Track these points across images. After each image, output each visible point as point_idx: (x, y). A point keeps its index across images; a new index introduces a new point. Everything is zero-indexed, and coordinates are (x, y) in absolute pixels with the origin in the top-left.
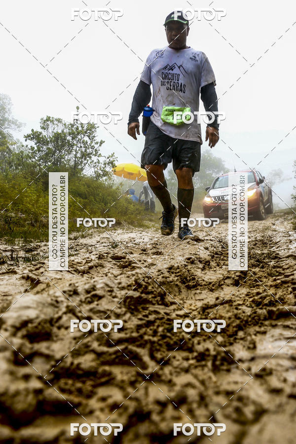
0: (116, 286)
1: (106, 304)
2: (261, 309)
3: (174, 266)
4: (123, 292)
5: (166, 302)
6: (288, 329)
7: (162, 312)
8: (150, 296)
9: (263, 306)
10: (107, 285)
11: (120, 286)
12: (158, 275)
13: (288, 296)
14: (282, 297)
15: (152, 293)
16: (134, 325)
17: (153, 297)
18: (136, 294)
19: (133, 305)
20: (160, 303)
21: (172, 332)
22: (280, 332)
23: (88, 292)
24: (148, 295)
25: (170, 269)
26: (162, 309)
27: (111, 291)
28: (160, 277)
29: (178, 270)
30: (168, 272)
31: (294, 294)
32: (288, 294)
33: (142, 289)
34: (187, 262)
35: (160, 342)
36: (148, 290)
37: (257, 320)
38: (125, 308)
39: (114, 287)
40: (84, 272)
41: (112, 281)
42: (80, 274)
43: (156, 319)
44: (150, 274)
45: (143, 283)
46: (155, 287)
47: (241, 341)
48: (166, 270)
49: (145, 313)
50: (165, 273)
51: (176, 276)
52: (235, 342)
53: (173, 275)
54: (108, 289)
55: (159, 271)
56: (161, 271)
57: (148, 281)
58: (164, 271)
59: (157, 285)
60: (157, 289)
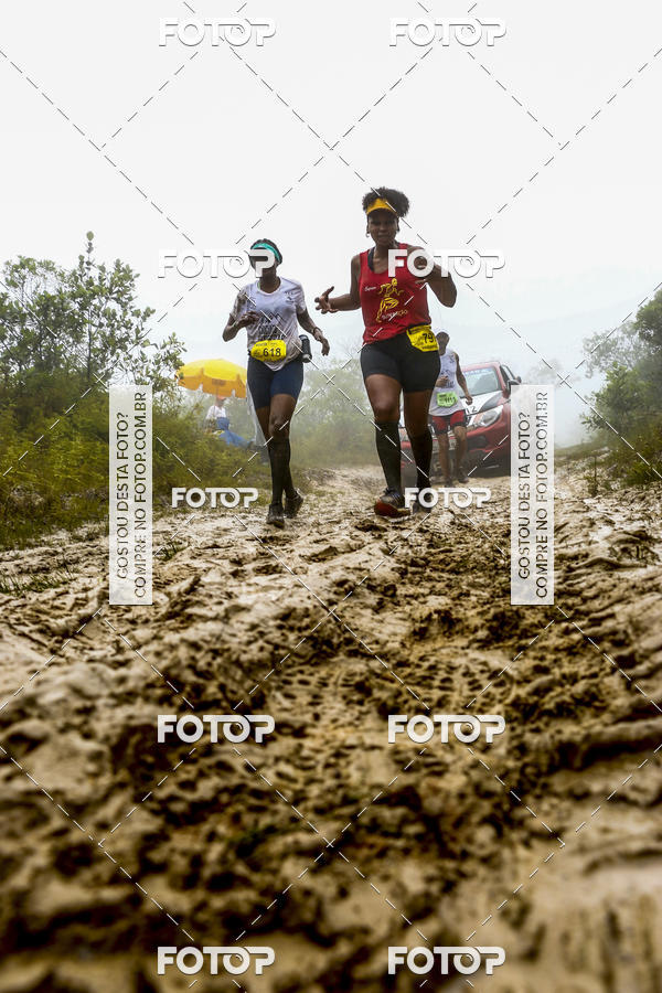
0: (105, 692)
1: (49, 767)
2: (537, 731)
3: (295, 609)
4: (121, 714)
6: (622, 805)
7: (239, 763)
9: (539, 718)
10: (77, 691)
11: (120, 690)
12: (249, 643)
13: (606, 680)
14: (594, 689)
16: (130, 836)
21: (258, 852)
22: (602, 824)
25: (287, 618)
27: (87, 711)
28: (254, 647)
29: (306, 621)
30: (280, 627)
32: (607, 675)
34: (335, 593)
35: (202, 917)
36: (203, 698)
37: (532, 778)
38: (115, 772)
39: (98, 697)
40: (66, 634)
41: (100, 676)
42: (56, 638)
43: (220, 791)
44: (224, 642)
45: (189, 677)
46: (234, 680)
47: (482, 871)
48: (272, 623)
49: (189, 772)
50: (270, 633)
51: (299, 638)
52: (463, 875)
53: (292, 637)
54: (78, 703)
55: (253, 627)
56: (260, 629)
57: (209, 664)
58: (268, 626)
59: (239, 674)
60: (241, 683)
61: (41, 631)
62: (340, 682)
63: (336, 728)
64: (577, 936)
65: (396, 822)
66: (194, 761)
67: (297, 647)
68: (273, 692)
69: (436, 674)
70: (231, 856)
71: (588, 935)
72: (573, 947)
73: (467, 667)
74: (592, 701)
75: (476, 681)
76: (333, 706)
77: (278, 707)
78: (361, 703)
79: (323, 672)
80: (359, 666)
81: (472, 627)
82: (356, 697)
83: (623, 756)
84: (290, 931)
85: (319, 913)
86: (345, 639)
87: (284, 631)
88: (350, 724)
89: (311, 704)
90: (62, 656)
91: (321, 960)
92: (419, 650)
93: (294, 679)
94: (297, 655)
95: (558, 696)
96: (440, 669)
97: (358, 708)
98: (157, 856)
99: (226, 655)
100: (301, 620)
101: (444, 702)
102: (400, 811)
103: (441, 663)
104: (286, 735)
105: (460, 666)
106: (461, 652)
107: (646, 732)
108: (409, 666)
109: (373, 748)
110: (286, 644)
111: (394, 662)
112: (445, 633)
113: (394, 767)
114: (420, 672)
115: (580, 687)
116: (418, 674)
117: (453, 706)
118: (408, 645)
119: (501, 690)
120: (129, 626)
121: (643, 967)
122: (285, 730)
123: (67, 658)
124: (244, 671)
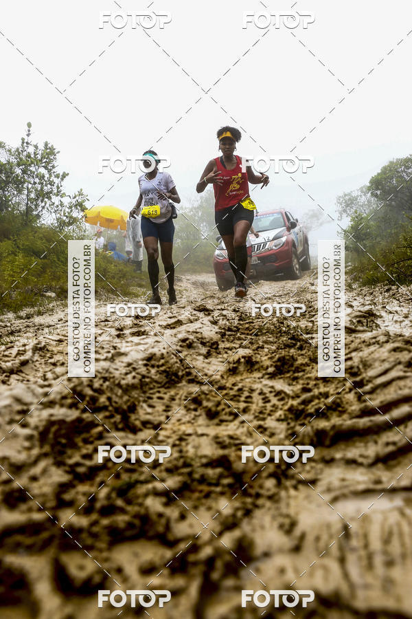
0: (35, 401)
2: (303, 425)
3: (155, 354)
4: (45, 413)
5: (133, 424)
6: (354, 466)
8: (100, 416)
9: (305, 418)
10: (18, 400)
11: (45, 400)
12: (126, 374)
13: (346, 396)
14: (338, 401)
15: (105, 408)
16: (51, 485)
17: (106, 417)
18: (73, 414)
19: (64, 436)
20: (120, 426)
21: (130, 494)
22: (341, 476)
24: (96, 414)
25: (150, 359)
27: (24, 412)
28: (130, 377)
29: (162, 361)
30: (146, 365)
31: (356, 393)
32: (347, 393)
33: (86, 403)
34: (181, 346)
35: (95, 529)
36: (97, 405)
38: (41, 447)
39: (31, 404)
40: (12, 372)
41: (33, 392)
42: (5, 374)
44: (110, 373)
45: (89, 392)
46: (117, 395)
47: (268, 504)
48: (141, 362)
49: (87, 449)
50: (140, 368)
51: (158, 371)
52: (257, 506)
53: (153, 371)
54: (19, 407)
55: (129, 365)
56: (133, 366)
57: (101, 385)
58: (139, 364)
59: (120, 392)
60: (121, 397)
62: (183, 398)
63: (180, 424)
64: (325, 537)
65: (216, 477)
66: (92, 443)
67: (156, 378)
68: (141, 404)
69: (242, 393)
70: (114, 495)
71: (331, 537)
72: (322, 544)
73: (261, 389)
74: (337, 407)
75: (267, 397)
76: (178, 412)
77: (144, 412)
78: (195, 410)
79: (172, 392)
80: (195, 389)
81: (265, 366)
82: (192, 407)
83: (355, 439)
84: (150, 539)
85: (168, 527)
86: (186, 372)
87: (148, 367)
88: (189, 422)
89: (165, 411)
90: (9, 385)
91: (168, 554)
92: (232, 380)
93: (155, 396)
94: (156, 382)
95: (316, 405)
96: (245, 391)
97: (194, 413)
98: (67, 497)
99: (112, 380)
100: (159, 361)
101: (247, 410)
102: (218, 470)
103: (246, 387)
104: (149, 428)
105: (257, 389)
106: (258, 380)
107: (369, 424)
108: (225, 389)
109: (202, 435)
110: (149, 375)
111: (217, 387)
112: (248, 370)
113: (215, 446)
114: (232, 393)
115: (330, 400)
116: (231, 394)
117: (252, 412)
118: (225, 377)
119: (282, 403)
120: (52, 367)
121: (363, 553)
122: (148, 426)
124: (123, 390)
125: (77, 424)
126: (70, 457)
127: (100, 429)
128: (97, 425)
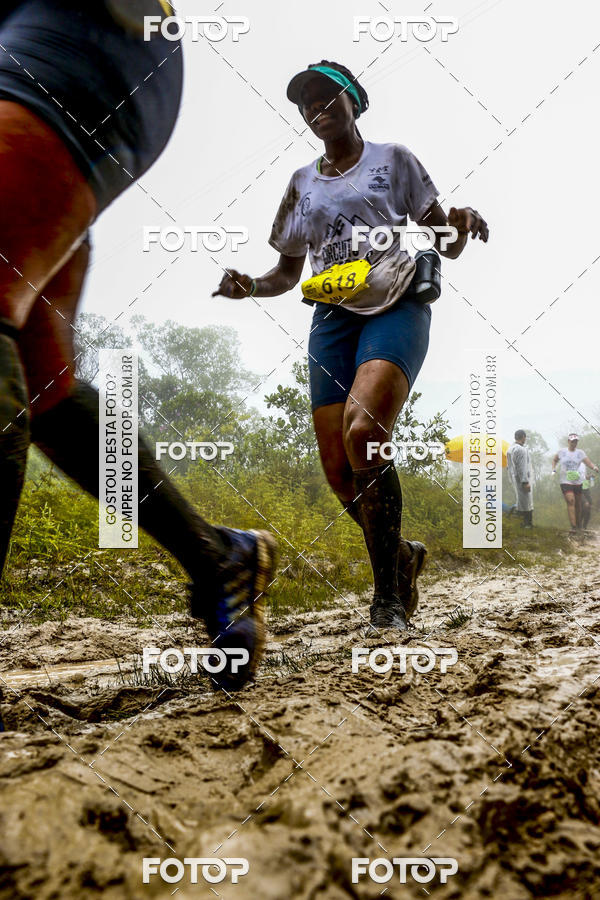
0: (458, 768)
5: (591, 807)
7: (580, 840)
8: (547, 794)
10: (437, 768)
11: (469, 766)
12: (564, 722)
15: (550, 782)
17: (554, 796)
18: (511, 792)
19: (505, 824)
20: (575, 811)
23: (389, 795)
24: (540, 792)
25: (592, 696)
26: (582, 832)
27: (448, 785)
28: (569, 726)
30: (588, 706)
33: (526, 775)
36: (540, 777)
38: (485, 844)
39: (454, 772)
40: (390, 702)
41: (450, 753)
42: (382, 705)
43: (568, 866)
44: (542, 721)
45: (528, 757)
46: (558, 758)
48: (580, 702)
49: (537, 846)
50: (580, 711)
54: (439, 778)
55: (564, 706)
56: (572, 708)
57: (538, 744)
58: (577, 705)
59: (562, 753)
60: (564, 761)
61: (369, 699)
66: (540, 836)
68: (591, 770)
87: (592, 710)
90: (390, 722)
99: (549, 734)
110: (595, 722)
123: (394, 725)
124: (565, 749)
125: (519, 807)
126: (515, 856)
127: (550, 816)
128: (545, 810)
